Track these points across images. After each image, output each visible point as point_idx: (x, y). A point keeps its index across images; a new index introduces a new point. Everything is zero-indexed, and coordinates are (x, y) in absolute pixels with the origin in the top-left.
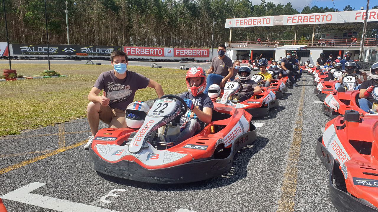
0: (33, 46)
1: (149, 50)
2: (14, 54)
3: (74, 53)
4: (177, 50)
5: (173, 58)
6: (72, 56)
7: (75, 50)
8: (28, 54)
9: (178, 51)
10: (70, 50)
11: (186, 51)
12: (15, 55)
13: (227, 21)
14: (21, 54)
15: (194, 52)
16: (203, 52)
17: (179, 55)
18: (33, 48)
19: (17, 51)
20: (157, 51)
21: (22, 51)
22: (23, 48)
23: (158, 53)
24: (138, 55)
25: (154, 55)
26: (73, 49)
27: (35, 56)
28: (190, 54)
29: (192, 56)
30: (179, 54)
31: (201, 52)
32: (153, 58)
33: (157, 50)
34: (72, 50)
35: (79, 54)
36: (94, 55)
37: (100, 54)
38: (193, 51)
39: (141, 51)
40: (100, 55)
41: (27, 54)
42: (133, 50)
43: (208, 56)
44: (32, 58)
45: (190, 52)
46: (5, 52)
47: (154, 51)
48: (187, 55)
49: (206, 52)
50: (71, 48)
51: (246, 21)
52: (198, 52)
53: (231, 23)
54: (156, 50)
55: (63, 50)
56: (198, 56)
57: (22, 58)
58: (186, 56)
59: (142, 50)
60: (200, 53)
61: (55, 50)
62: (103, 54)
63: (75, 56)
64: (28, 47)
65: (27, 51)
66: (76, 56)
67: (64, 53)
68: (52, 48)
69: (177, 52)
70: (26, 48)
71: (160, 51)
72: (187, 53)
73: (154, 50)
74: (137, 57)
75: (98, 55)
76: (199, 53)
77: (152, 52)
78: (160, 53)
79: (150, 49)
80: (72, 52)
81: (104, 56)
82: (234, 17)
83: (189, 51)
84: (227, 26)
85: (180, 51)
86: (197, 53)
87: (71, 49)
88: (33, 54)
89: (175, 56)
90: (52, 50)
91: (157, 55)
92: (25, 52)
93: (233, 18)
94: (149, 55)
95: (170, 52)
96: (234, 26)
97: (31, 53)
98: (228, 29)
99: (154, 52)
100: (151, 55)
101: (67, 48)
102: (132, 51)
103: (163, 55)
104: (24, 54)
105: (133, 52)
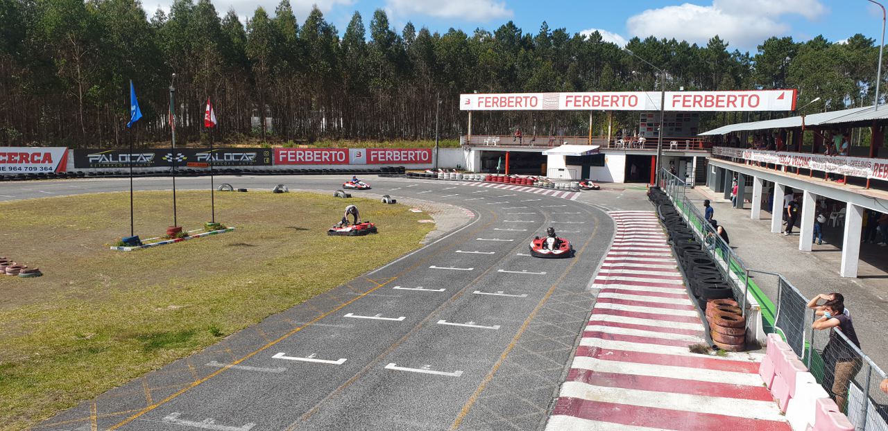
0: (111, 153)
1: (321, 154)
2: (76, 167)
3: (184, 163)
4: (372, 152)
5: (366, 167)
6: (180, 168)
7: (185, 158)
8: (102, 167)
9: (374, 154)
10: (177, 158)
11: (389, 154)
12: (78, 170)
13: (464, 98)
14: (89, 167)
15: (404, 154)
16: (420, 154)
17: (376, 161)
18: (111, 155)
19: (81, 161)
20: (336, 154)
21: (91, 161)
22: (92, 157)
23: (339, 159)
24: (300, 162)
25: (331, 163)
26: (183, 156)
27: (113, 170)
28: (397, 158)
29: (400, 162)
30: (376, 159)
31: (416, 154)
32: (328, 167)
33: (336, 152)
34: (181, 157)
35: (193, 166)
36: (220, 165)
37: (231, 163)
38: (402, 152)
39: (307, 156)
40: (231, 165)
41: (99, 167)
42: (291, 154)
43: (429, 161)
44: (109, 175)
45: (397, 154)
46: (60, 166)
47: (331, 155)
48: (391, 159)
49: (425, 155)
50: (180, 154)
51: (496, 100)
52: (411, 154)
53: (471, 102)
54: (333, 153)
55: (164, 158)
56: (411, 162)
57: (92, 175)
58: (389, 162)
59: (309, 154)
60: (415, 157)
61: (150, 158)
62: (236, 164)
63: (186, 168)
64: (102, 154)
65: (100, 161)
66: (189, 168)
67: (166, 163)
68: (145, 155)
69: (372, 157)
70: (98, 157)
71: (341, 155)
72: (390, 157)
73: (331, 152)
74: (300, 167)
75: (228, 165)
76: (412, 157)
77: (327, 157)
78: (341, 158)
79: (323, 152)
80: (181, 160)
81: (238, 167)
82: (475, 92)
83: (395, 152)
84: (463, 107)
85: (377, 154)
86: (409, 156)
87: (179, 156)
88: (110, 167)
89: (369, 162)
90: (144, 158)
91: (337, 162)
92: (96, 164)
93: (473, 93)
94: (321, 163)
95: (360, 155)
96: (476, 108)
97: (106, 165)
98: (466, 113)
99: (330, 157)
100: (326, 162)
101: (171, 154)
102: (289, 156)
103: (347, 162)
104: (94, 167)
105: (291, 158)
